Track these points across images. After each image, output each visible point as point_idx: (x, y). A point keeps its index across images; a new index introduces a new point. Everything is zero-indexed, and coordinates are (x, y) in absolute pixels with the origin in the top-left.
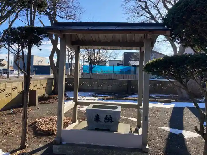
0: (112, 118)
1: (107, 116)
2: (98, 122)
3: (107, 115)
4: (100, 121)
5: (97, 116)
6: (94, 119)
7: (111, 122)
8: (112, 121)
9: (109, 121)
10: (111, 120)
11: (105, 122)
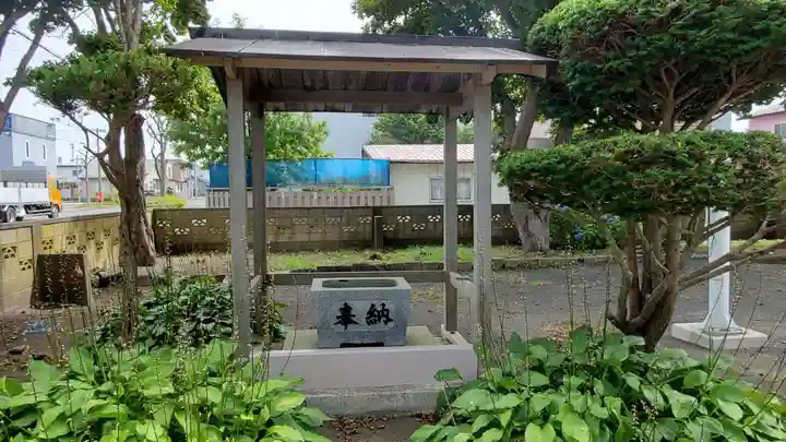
0: (387, 310)
1: (373, 306)
2: (350, 326)
3: (374, 302)
4: (355, 323)
5: (346, 310)
6: (338, 317)
7: (386, 322)
8: (388, 320)
9: (379, 321)
10: (387, 316)
11: (369, 324)
